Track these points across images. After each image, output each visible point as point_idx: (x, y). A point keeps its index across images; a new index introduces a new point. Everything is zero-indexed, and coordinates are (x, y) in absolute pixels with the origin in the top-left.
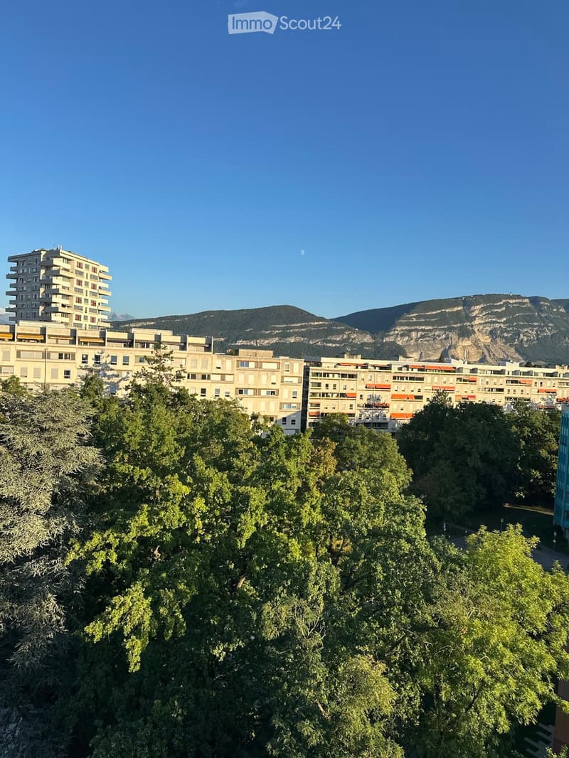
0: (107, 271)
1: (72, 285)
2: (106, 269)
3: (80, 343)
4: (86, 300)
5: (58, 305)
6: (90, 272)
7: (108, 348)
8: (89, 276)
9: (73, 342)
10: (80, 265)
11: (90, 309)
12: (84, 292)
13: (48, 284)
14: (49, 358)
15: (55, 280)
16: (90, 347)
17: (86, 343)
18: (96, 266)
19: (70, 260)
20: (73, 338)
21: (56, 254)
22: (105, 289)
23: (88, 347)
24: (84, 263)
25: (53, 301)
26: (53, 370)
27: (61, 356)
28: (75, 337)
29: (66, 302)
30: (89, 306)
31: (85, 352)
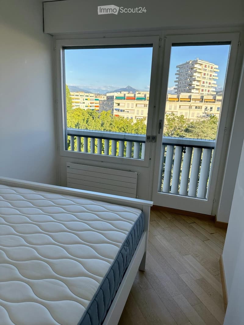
0: (218, 68)
1: (201, 76)
2: (217, 67)
3: (204, 102)
4: (207, 82)
5: (195, 85)
6: (210, 69)
7: (217, 104)
8: (209, 71)
9: (202, 101)
10: (206, 66)
11: (208, 86)
12: (206, 78)
13: (191, 76)
14: (191, 108)
15: (195, 74)
16: (209, 103)
17: (207, 102)
18: (212, 66)
19: (202, 64)
20: (202, 99)
21: (196, 62)
22: (216, 76)
23: (208, 103)
24: (208, 65)
25: (193, 84)
26: (192, 113)
27: (196, 107)
28: (203, 99)
29: (198, 84)
30: (208, 85)
31: (206, 105)
